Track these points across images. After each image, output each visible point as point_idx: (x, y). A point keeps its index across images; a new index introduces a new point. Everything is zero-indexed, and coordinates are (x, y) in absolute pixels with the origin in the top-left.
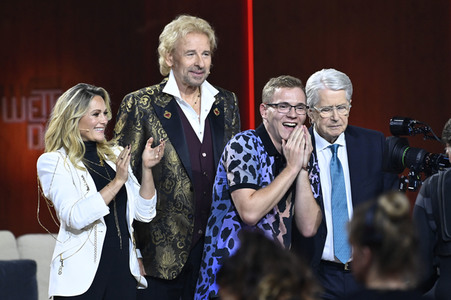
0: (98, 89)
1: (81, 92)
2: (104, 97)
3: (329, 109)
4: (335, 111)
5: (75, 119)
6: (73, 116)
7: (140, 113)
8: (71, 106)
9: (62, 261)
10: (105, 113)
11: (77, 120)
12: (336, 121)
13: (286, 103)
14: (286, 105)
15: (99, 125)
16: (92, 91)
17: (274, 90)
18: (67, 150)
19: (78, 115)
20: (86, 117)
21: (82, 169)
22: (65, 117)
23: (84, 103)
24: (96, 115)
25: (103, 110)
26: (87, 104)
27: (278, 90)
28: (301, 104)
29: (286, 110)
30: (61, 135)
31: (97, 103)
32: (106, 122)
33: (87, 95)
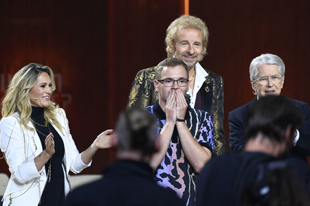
0: (44, 67)
1: (32, 70)
2: (49, 74)
3: (266, 79)
4: (270, 79)
5: (26, 90)
6: (25, 87)
7: (148, 85)
8: (24, 80)
9: (11, 199)
10: (50, 85)
11: (28, 90)
12: (270, 87)
13: (170, 79)
14: (170, 80)
15: (45, 95)
16: (40, 69)
17: (162, 69)
18: (20, 113)
19: (29, 86)
20: (35, 88)
21: (32, 129)
22: (19, 88)
23: (34, 77)
24: (43, 86)
25: (48, 83)
26: (36, 79)
27: (165, 68)
28: (181, 78)
29: (170, 84)
30: (16, 101)
31: (43, 78)
32: (50, 92)
33: (36, 72)
